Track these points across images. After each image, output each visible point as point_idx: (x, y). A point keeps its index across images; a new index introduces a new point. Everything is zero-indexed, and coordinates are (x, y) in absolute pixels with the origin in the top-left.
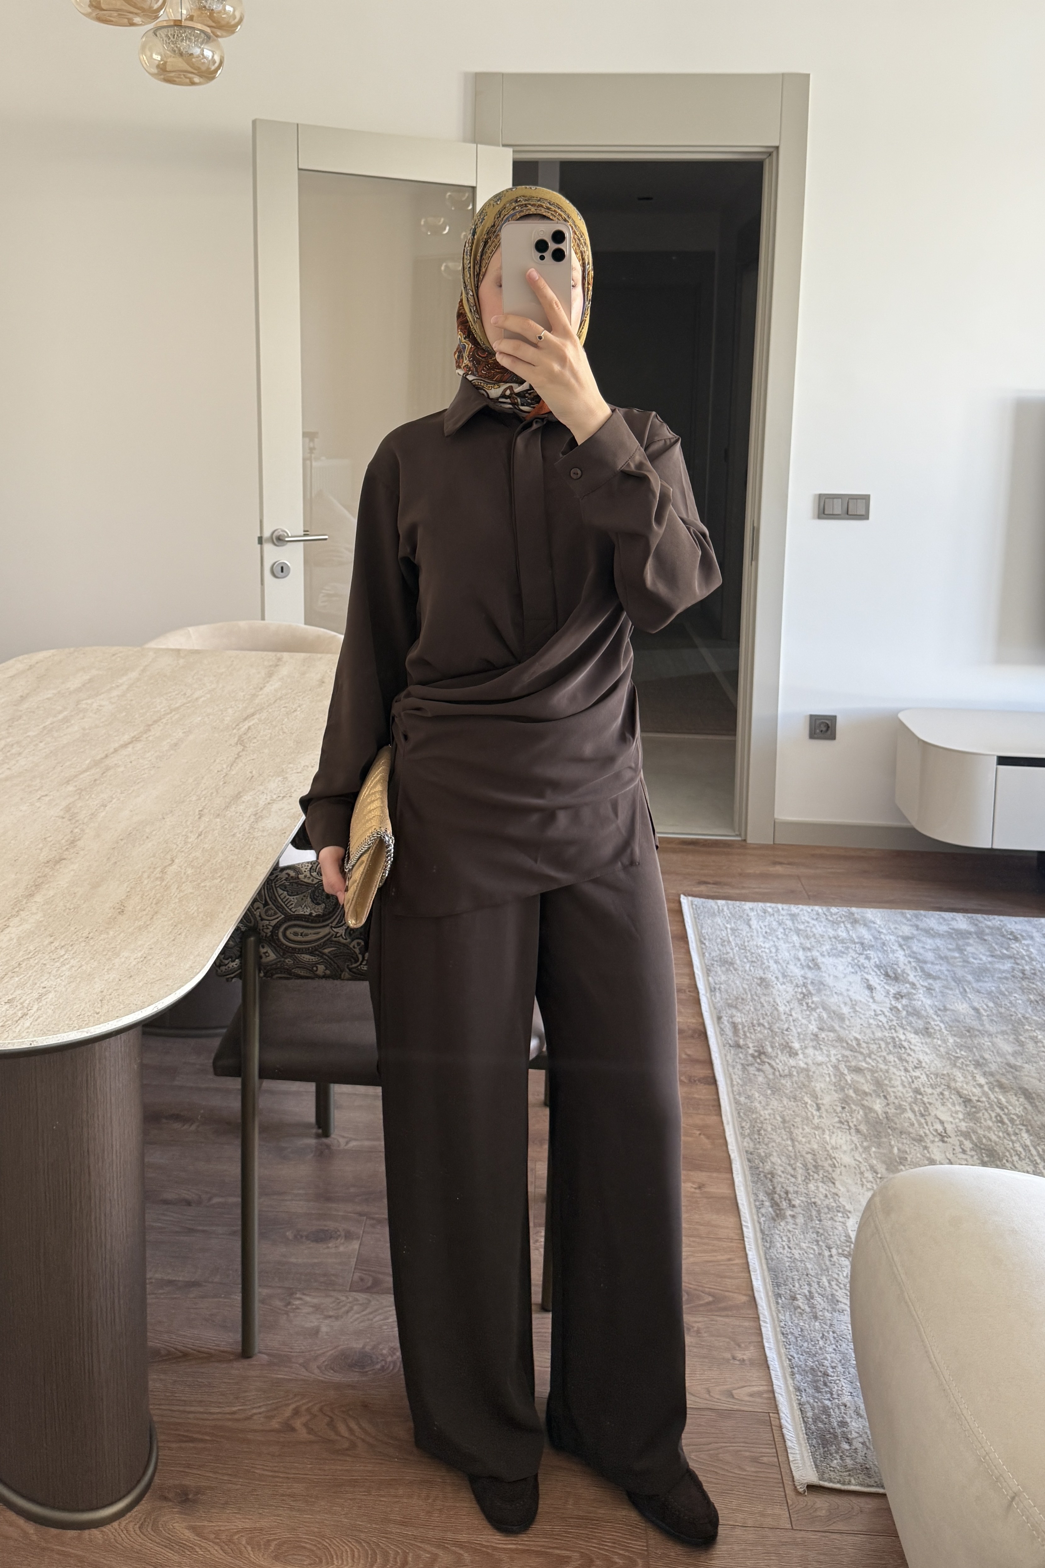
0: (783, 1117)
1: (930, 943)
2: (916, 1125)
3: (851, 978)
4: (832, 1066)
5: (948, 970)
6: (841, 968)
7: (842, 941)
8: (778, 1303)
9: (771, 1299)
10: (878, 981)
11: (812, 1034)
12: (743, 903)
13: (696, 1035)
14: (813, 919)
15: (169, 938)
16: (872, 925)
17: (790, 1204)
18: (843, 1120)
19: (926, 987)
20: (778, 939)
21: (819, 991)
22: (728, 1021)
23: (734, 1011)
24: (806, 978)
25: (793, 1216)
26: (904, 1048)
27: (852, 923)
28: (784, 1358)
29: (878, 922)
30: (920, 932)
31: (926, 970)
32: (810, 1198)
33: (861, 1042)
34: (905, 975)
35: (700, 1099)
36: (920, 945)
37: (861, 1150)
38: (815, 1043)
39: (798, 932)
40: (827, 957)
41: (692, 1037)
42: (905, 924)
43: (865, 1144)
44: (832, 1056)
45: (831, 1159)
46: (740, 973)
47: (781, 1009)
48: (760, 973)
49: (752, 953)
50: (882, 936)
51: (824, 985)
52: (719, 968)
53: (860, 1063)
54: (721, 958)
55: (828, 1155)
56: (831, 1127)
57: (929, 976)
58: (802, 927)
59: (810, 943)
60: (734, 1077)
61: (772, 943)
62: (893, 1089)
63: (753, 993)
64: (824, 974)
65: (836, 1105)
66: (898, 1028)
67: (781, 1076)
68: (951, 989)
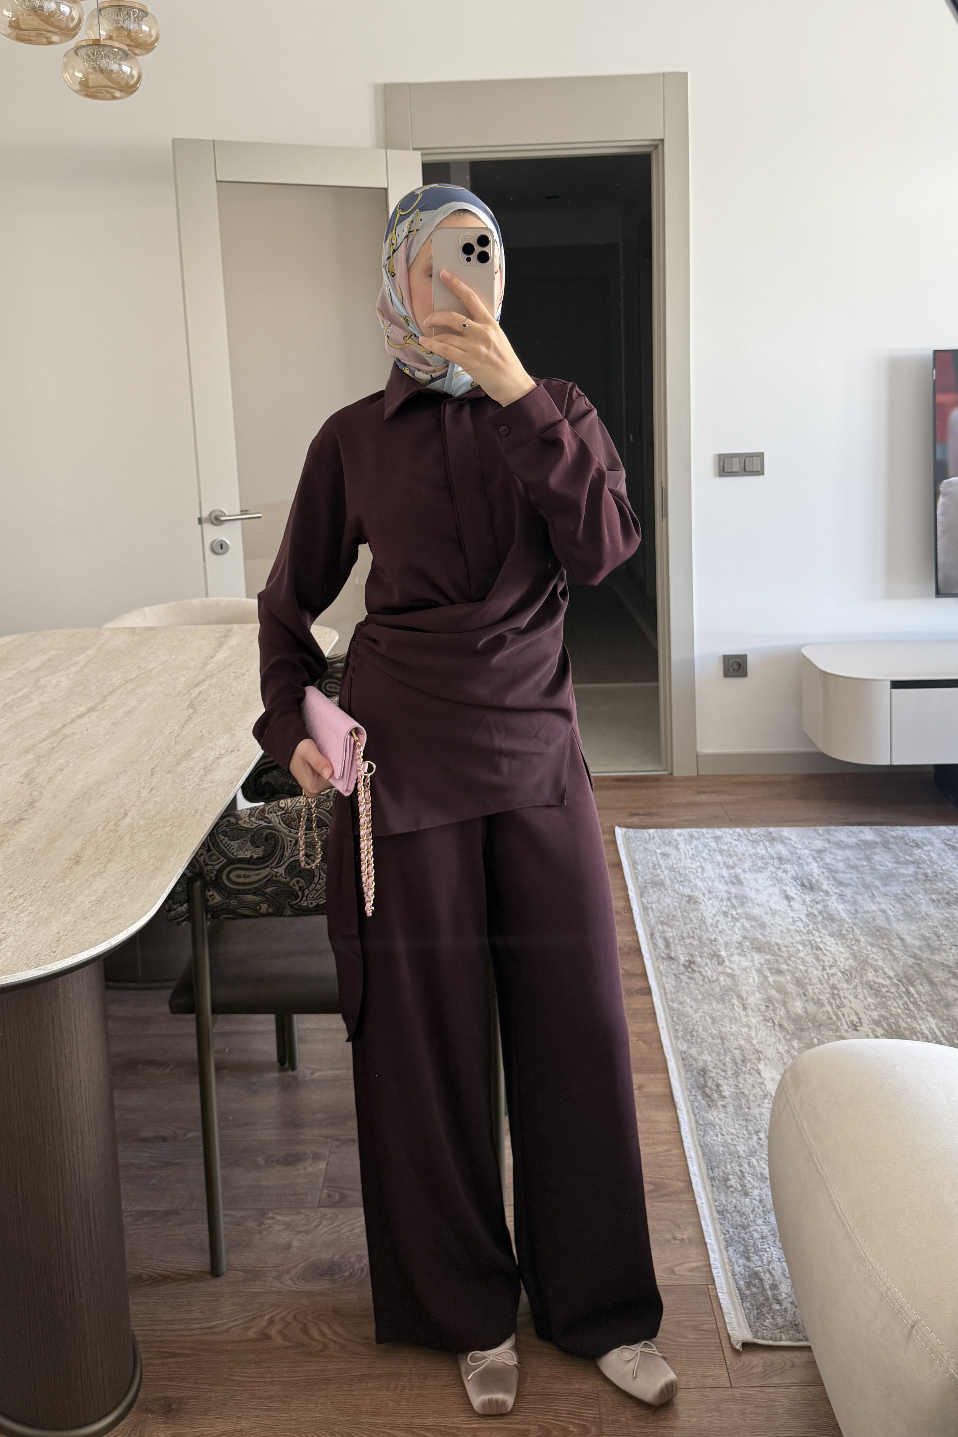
0: (712, 1019)
1: (841, 854)
2: (834, 1018)
3: (770, 890)
4: (756, 970)
5: (858, 878)
6: (761, 882)
7: (762, 858)
8: (713, 1186)
9: (706, 1182)
10: (795, 891)
11: (737, 942)
12: (671, 830)
13: (632, 952)
14: (735, 840)
15: (122, 882)
16: (788, 841)
17: (720, 1095)
18: (768, 1018)
19: (838, 893)
20: (704, 859)
21: (742, 904)
22: (660, 936)
23: (666, 928)
24: (729, 893)
25: (724, 1106)
26: (820, 949)
27: (770, 841)
28: (719, 1233)
29: (794, 838)
30: (831, 845)
31: (838, 879)
32: (740, 1089)
33: (782, 947)
34: (819, 884)
35: (638, 1009)
36: (832, 856)
37: (784, 1042)
38: (739, 951)
39: (721, 852)
40: (749, 873)
41: (628, 953)
42: (818, 839)
43: (788, 1037)
44: (756, 960)
45: (758, 1053)
46: (670, 892)
47: (709, 921)
48: (687, 891)
49: (680, 874)
50: (798, 851)
51: (746, 898)
52: (651, 890)
53: (781, 966)
54: (652, 881)
55: (754, 1049)
56: (758, 1025)
57: (840, 883)
58: (725, 847)
59: (733, 861)
60: (667, 986)
61: (699, 864)
62: (812, 987)
63: (683, 909)
64: (746, 889)
65: (760, 1005)
66: (814, 932)
67: (710, 982)
68: (861, 894)
